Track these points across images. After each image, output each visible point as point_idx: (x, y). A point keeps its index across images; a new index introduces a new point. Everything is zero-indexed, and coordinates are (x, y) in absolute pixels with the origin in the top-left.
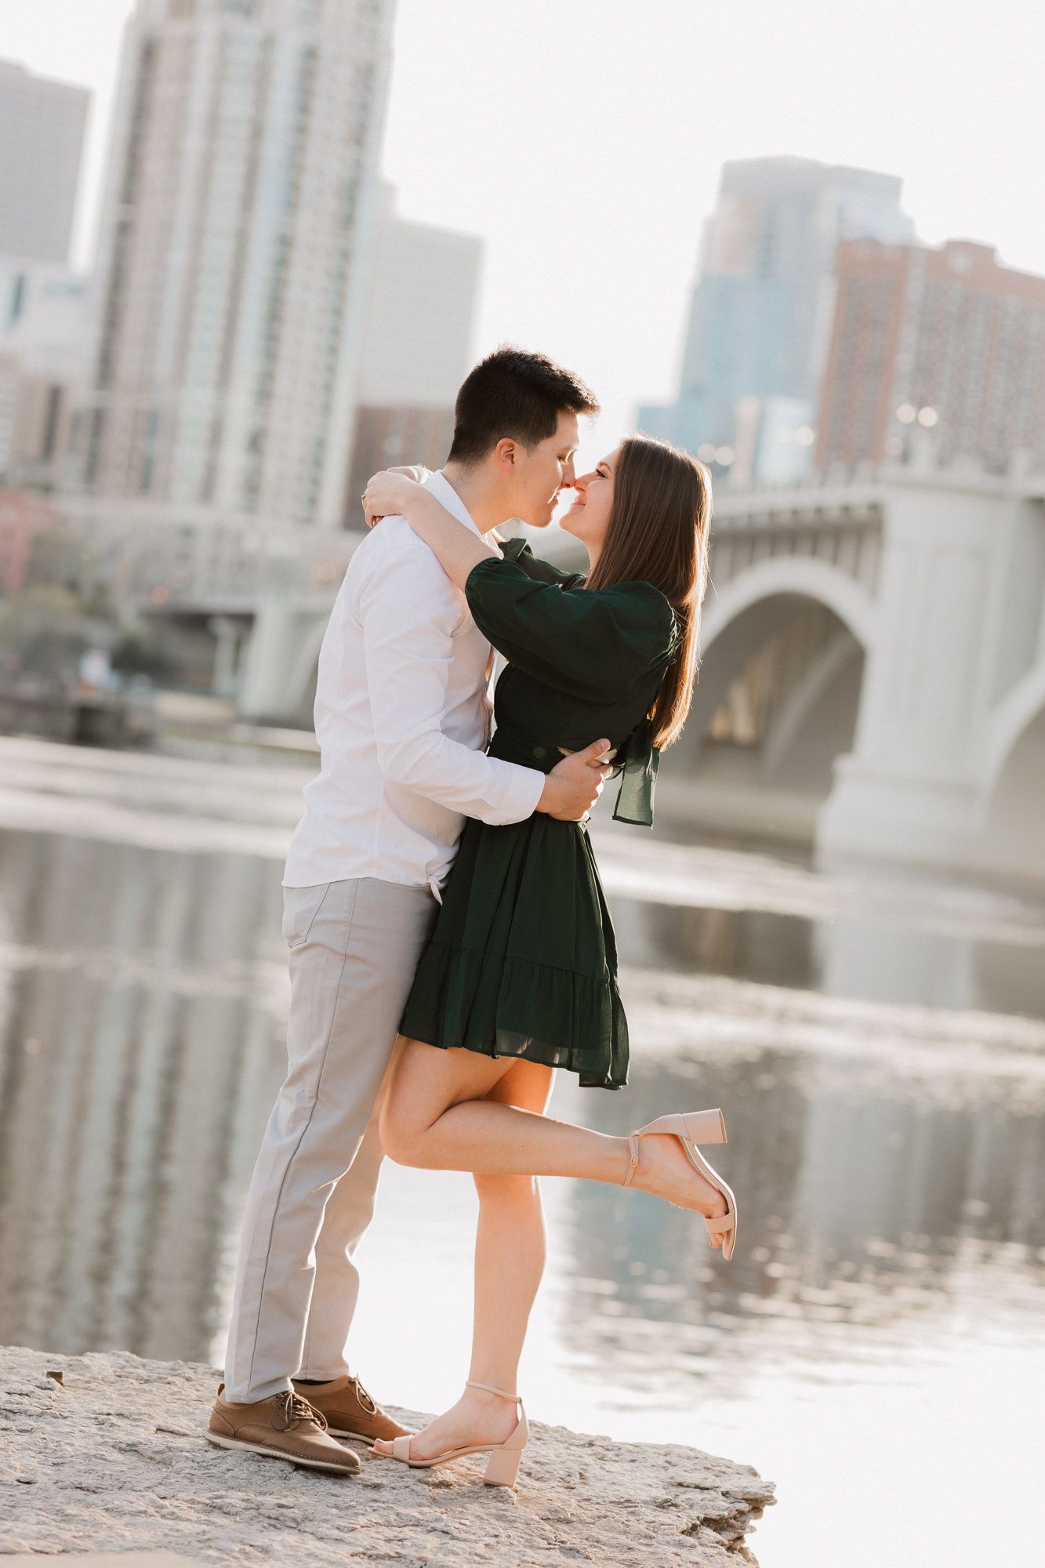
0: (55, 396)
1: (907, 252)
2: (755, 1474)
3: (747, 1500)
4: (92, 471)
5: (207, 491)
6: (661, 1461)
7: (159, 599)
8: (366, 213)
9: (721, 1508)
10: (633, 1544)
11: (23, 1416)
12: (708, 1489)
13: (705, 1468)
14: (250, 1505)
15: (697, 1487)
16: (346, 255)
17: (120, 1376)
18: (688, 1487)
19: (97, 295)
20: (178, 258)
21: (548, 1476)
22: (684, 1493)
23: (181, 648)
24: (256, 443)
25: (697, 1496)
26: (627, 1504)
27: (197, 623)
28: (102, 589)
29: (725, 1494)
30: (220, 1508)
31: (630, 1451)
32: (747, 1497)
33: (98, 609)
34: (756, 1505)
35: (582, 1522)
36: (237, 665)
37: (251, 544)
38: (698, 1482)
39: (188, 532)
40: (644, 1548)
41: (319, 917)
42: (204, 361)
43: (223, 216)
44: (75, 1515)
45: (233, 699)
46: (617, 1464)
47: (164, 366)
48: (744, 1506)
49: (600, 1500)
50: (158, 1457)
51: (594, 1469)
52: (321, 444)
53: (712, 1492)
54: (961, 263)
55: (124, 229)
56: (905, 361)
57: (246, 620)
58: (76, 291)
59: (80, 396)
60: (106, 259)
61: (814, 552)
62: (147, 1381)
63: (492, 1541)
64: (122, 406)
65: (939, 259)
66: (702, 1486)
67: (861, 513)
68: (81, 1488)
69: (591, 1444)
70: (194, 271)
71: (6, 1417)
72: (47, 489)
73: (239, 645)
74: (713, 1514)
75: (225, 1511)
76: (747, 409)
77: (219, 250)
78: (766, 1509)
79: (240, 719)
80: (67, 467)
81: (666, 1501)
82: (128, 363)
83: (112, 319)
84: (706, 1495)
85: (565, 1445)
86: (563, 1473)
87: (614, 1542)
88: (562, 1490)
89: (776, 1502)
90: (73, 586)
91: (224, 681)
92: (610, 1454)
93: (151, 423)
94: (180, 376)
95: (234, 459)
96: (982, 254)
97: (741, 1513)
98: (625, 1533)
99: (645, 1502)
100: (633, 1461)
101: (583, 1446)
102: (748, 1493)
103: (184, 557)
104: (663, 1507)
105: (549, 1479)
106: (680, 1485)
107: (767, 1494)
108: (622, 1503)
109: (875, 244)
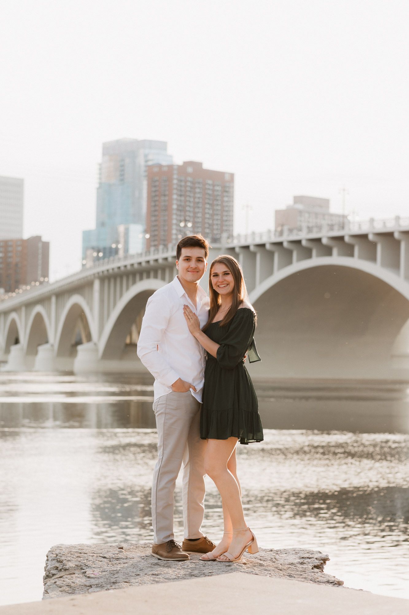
1: (171, 167)
2: (321, 553)
3: (322, 560)
6: (294, 552)
9: (317, 563)
10: (302, 573)
11: (121, 560)
12: (311, 558)
13: (307, 553)
14: (202, 574)
17: (137, 547)
18: (305, 558)
21: (266, 560)
22: (305, 560)
25: (309, 560)
26: (292, 564)
29: (316, 559)
30: (194, 575)
31: (284, 551)
32: (322, 559)
34: (325, 560)
35: (284, 570)
40: (305, 574)
41: (159, 403)
44: (159, 581)
46: (282, 555)
48: (322, 562)
49: (285, 564)
50: (166, 565)
51: (277, 557)
53: (312, 559)
54: (189, 170)
56: (174, 206)
62: (145, 548)
63: (270, 575)
65: (182, 169)
66: (309, 557)
67: (170, 260)
68: (153, 575)
69: (271, 550)
71: (117, 560)
74: (316, 564)
75: (195, 576)
76: (121, 229)
78: (327, 562)
81: (302, 562)
84: (311, 560)
85: (265, 552)
86: (270, 559)
87: (296, 574)
88: (272, 563)
89: (330, 559)
92: (279, 552)
96: (197, 165)
97: (322, 563)
98: (297, 571)
99: (297, 563)
100: (286, 553)
101: (269, 551)
102: (322, 558)
104: (302, 564)
105: (267, 561)
106: (303, 558)
107: (327, 557)
108: (291, 564)
109: (160, 166)
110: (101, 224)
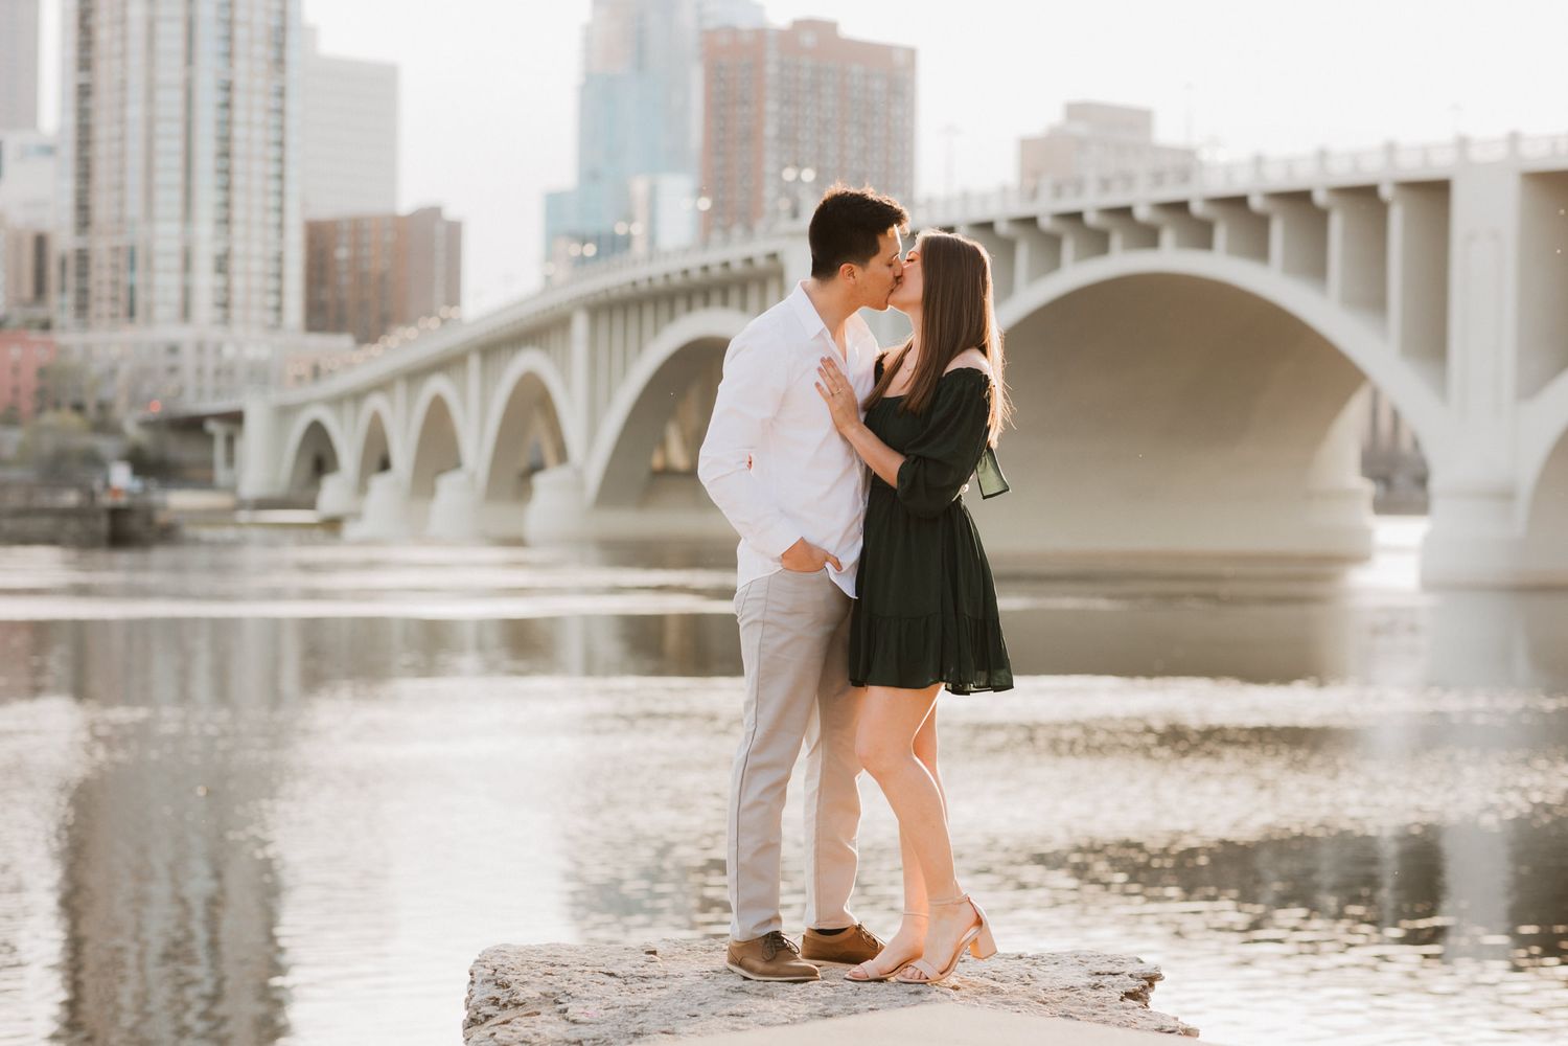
0: (41, 243)
1: (761, 34)
3: (1145, 979)
4: (82, 308)
5: (186, 312)
6: (1075, 961)
7: (156, 409)
8: (293, 55)
9: (1134, 985)
10: (1095, 1011)
11: (654, 980)
12: (1118, 975)
13: (1109, 961)
15: (1110, 974)
16: (281, 93)
17: (689, 950)
18: (1104, 975)
19: (68, 151)
20: (135, 111)
21: (1007, 979)
22: (1104, 979)
23: (180, 450)
24: (222, 264)
25: (1113, 979)
26: (1073, 990)
27: (192, 426)
28: (103, 407)
29: (1131, 976)
31: (1051, 958)
32: (1145, 977)
33: (104, 424)
34: (1152, 980)
35: (1053, 1002)
36: (230, 460)
37: (229, 351)
38: (1110, 970)
39: (173, 349)
40: (1102, 1013)
42: (169, 199)
43: (171, 70)
44: (747, 1030)
45: (232, 489)
46: (1047, 967)
47: (134, 209)
48: (1145, 983)
49: (1053, 989)
50: (762, 993)
51: (1035, 972)
52: (279, 259)
53: (1122, 976)
54: (808, 39)
55: (84, 92)
56: (770, 130)
57: (235, 419)
58: (49, 150)
59: (64, 241)
60: (71, 120)
61: (725, 303)
62: (709, 951)
63: (1019, 1015)
64: (101, 246)
65: (790, 38)
66: (1114, 973)
67: (761, 263)
68: (732, 1015)
69: (1020, 957)
70: (150, 122)
71: (643, 982)
72: (46, 326)
73: (230, 440)
74: (1131, 989)
76: (640, 187)
77: (170, 102)
78: (1158, 984)
79: (241, 505)
80: (60, 305)
81: (1097, 985)
82: (102, 209)
83: (85, 172)
84: (1117, 978)
85: (1006, 960)
86: (1017, 977)
87: (1082, 1011)
88: (1022, 986)
89: (1165, 978)
90: (78, 408)
91: (221, 474)
92: (1039, 961)
93: (130, 257)
94: (149, 216)
95: (205, 281)
96: (824, 30)
97: (1144, 987)
98: (1084, 1005)
99: (1084, 987)
100: (1057, 964)
101: (1015, 959)
102: (1146, 974)
103: (173, 370)
104: (1096, 989)
105: (1010, 982)
106: (1098, 974)
107: (1158, 974)
108: (1068, 989)
109: (734, 31)
110: (590, 175)
